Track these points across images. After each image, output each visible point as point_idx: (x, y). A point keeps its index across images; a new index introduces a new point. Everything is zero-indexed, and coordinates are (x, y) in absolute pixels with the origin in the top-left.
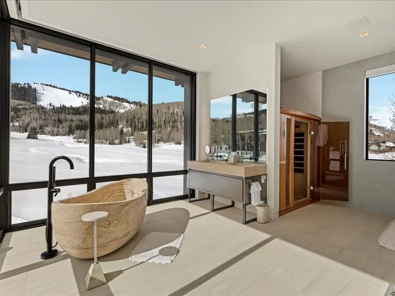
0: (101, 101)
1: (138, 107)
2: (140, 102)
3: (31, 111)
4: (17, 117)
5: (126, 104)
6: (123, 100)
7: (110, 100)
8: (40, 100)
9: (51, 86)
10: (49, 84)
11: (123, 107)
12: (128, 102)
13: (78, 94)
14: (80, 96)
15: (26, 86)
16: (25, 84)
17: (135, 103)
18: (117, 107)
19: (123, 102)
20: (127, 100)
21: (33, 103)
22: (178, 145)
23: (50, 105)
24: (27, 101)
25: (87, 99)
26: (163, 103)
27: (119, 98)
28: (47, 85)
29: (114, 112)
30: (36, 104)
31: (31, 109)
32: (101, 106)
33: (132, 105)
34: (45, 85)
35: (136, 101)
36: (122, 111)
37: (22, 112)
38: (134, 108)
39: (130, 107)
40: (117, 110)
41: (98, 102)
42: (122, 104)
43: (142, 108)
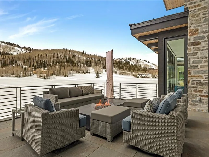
1: (28, 51)
2: (29, 48)
5: (18, 49)
6: (15, 45)
7: (4, 44)
11: (15, 50)
12: (20, 47)
17: (25, 48)
18: (10, 50)
19: (15, 47)
20: (18, 45)
22: (66, 77)
26: (47, 49)
27: (12, 44)
29: (8, 54)
33: (23, 50)
35: (26, 47)
36: (15, 53)
38: (25, 51)
39: (21, 51)
40: (10, 53)
42: (14, 48)
43: (31, 52)
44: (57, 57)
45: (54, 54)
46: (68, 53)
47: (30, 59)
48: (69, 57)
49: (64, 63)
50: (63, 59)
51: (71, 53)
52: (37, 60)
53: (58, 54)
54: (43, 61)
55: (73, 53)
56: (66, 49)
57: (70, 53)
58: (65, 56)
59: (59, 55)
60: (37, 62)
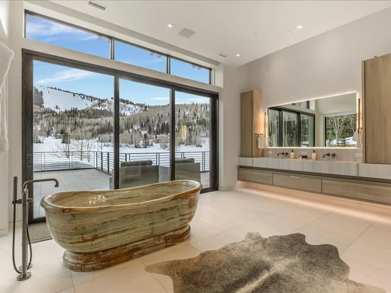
0: (106, 103)
1: (143, 109)
2: (144, 104)
5: (131, 106)
6: (127, 102)
11: (128, 108)
12: (132, 104)
13: (82, 96)
14: (84, 98)
17: (140, 105)
18: (122, 109)
23: (57, 107)
25: (92, 101)
27: (124, 100)
32: (106, 108)
33: (137, 107)
36: (128, 113)
38: (140, 109)
39: (135, 109)
40: (122, 112)
41: (103, 104)
42: (127, 105)
43: (148, 109)
44: (184, 117)
45: (179, 111)
46: (199, 109)
47: (148, 121)
48: (201, 116)
49: (195, 126)
50: (193, 119)
51: (203, 108)
52: (157, 122)
53: (185, 110)
54: (166, 123)
55: (207, 109)
56: (195, 104)
57: (201, 110)
58: (195, 115)
59: (187, 113)
60: (158, 126)
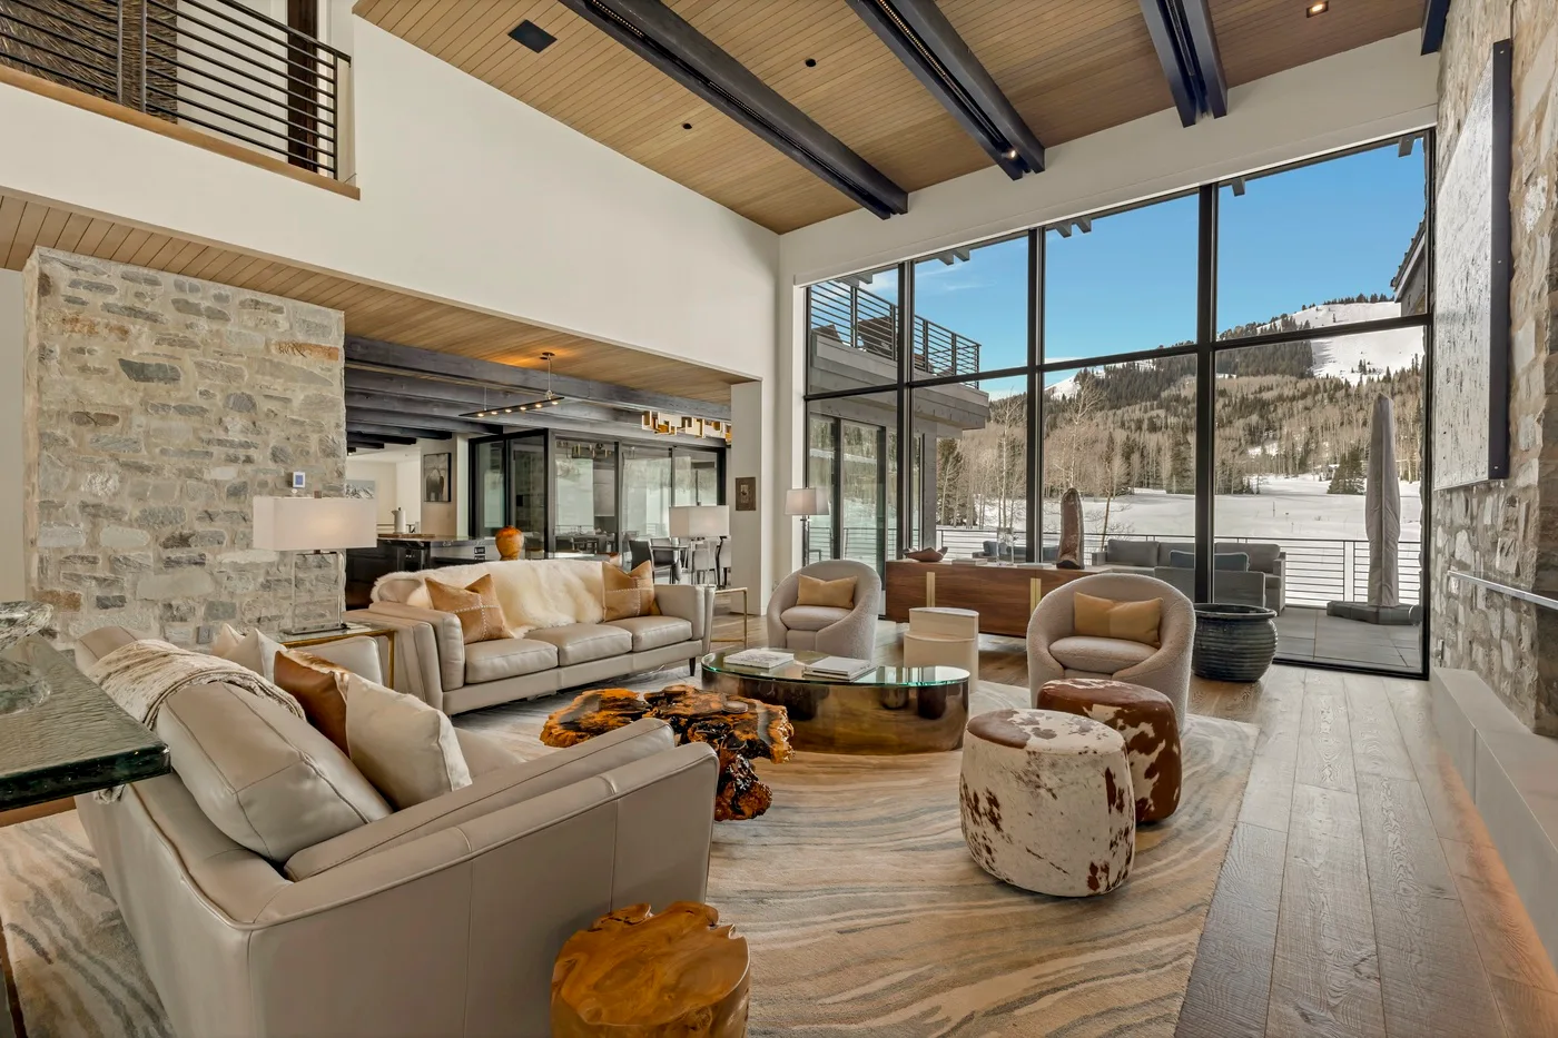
3: (1309, 401)
4: (1267, 430)
8: (1324, 360)
9: (1361, 299)
10: (1355, 297)
15: (1279, 323)
16: (1274, 320)
21: (1302, 376)
24: (1283, 373)
28: (1349, 301)
30: (1311, 375)
31: (1304, 396)
34: (1342, 302)
37: (1280, 411)
